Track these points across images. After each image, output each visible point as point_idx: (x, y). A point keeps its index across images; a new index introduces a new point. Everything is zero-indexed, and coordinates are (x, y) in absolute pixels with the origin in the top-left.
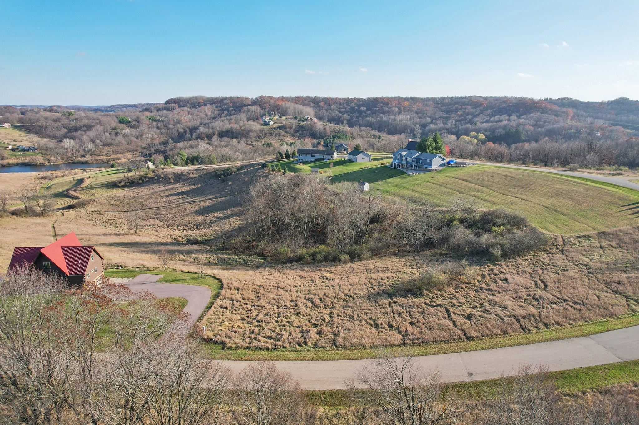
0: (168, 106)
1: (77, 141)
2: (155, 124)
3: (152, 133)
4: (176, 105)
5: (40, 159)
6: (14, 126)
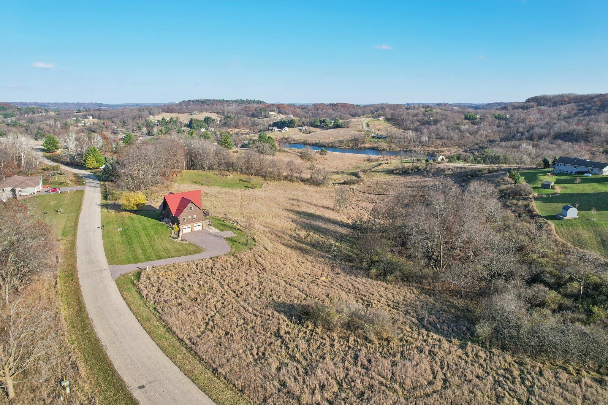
0: (526, 104)
1: (419, 133)
2: (497, 121)
3: (489, 130)
4: (535, 104)
5: (384, 145)
6: (387, 120)
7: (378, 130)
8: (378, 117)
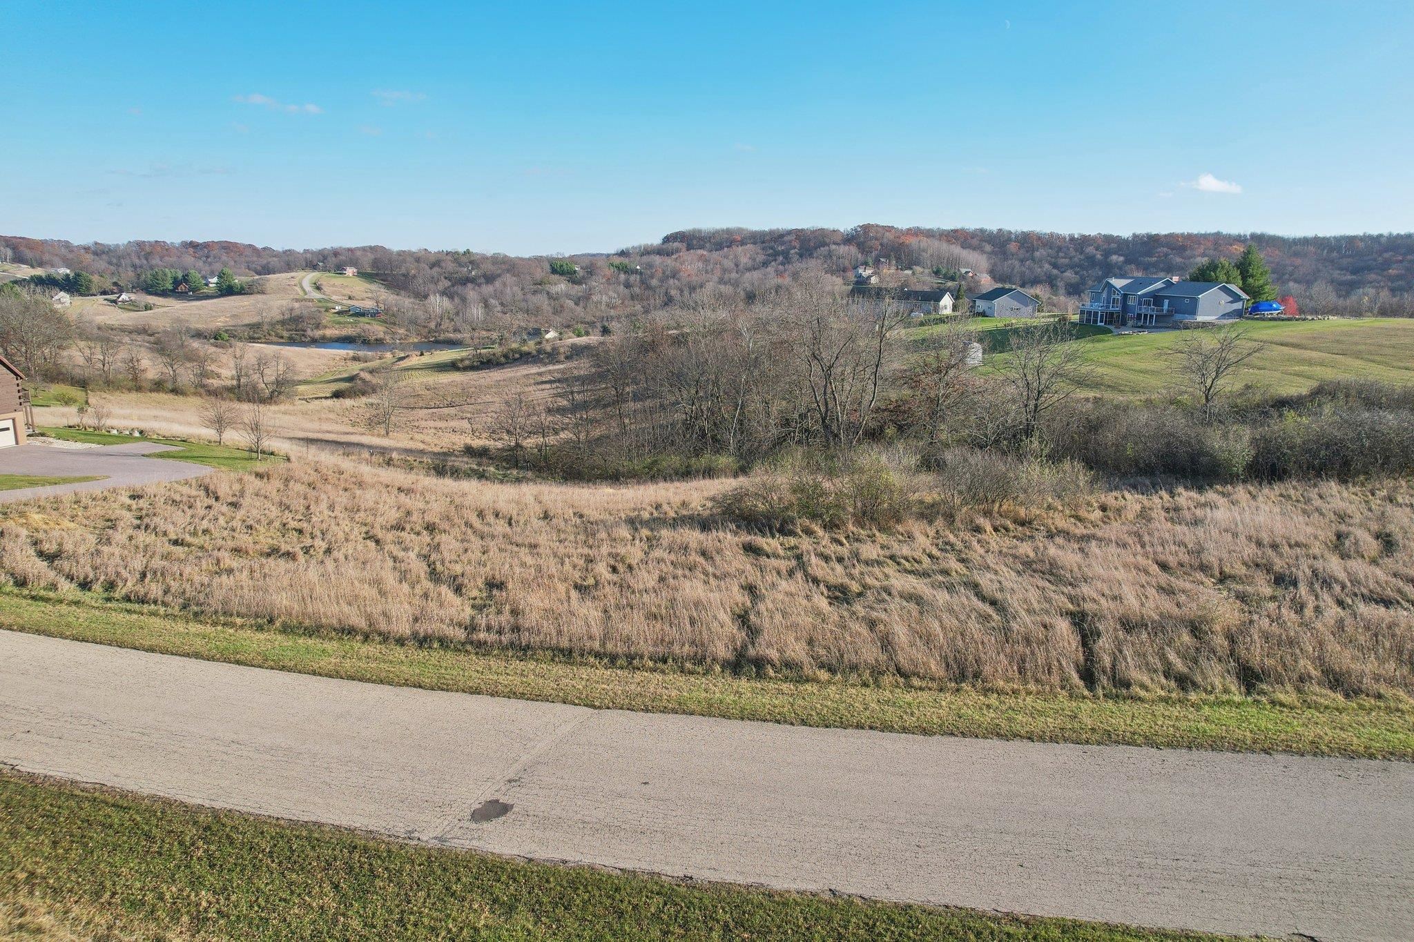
2: (622, 277)
3: (611, 293)
4: (683, 246)
5: (377, 329)
6: (362, 275)
7: (352, 298)
8: (339, 269)
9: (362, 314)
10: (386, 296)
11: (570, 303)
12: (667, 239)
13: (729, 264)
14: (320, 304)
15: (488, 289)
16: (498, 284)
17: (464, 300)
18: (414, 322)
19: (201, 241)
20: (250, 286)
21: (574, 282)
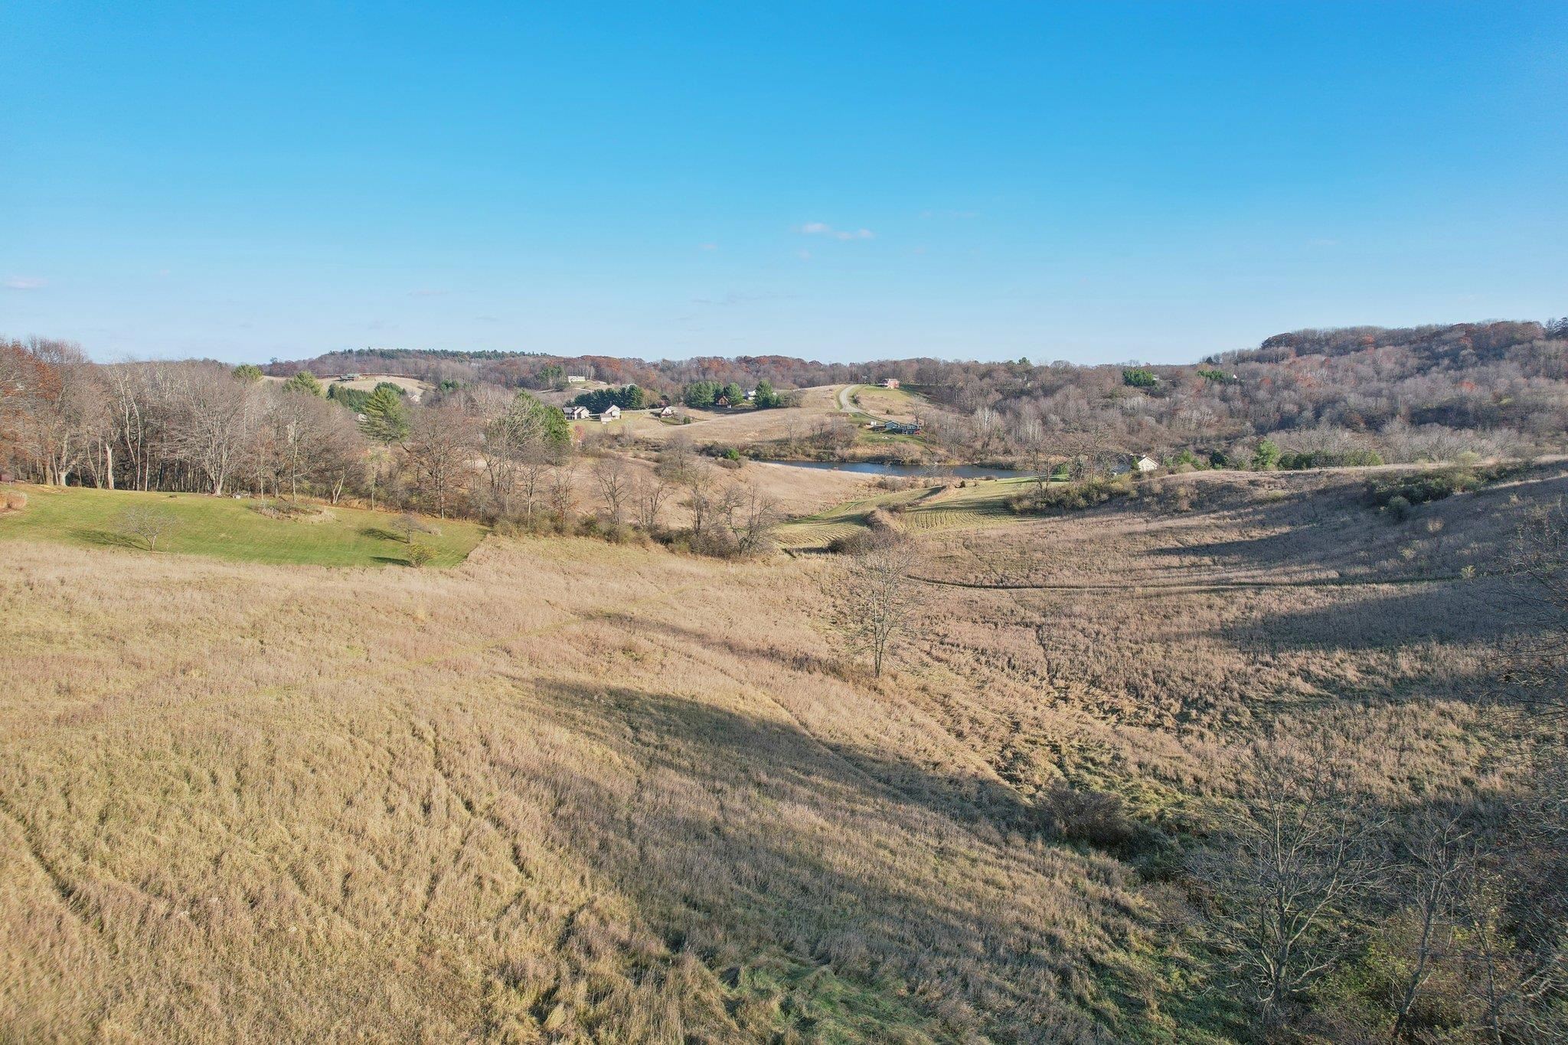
0: (1267, 351)
1: (1009, 416)
2: (1217, 388)
3: (1204, 408)
4: (1291, 351)
5: (913, 449)
6: (906, 388)
7: (888, 412)
8: (881, 381)
9: (900, 431)
10: (929, 411)
11: (1152, 421)
12: (1268, 344)
13: (1366, 370)
14: (855, 419)
15: (1046, 403)
16: (1058, 397)
17: (1018, 415)
18: (956, 441)
19: (753, 356)
20: (787, 399)
21: (1154, 395)
